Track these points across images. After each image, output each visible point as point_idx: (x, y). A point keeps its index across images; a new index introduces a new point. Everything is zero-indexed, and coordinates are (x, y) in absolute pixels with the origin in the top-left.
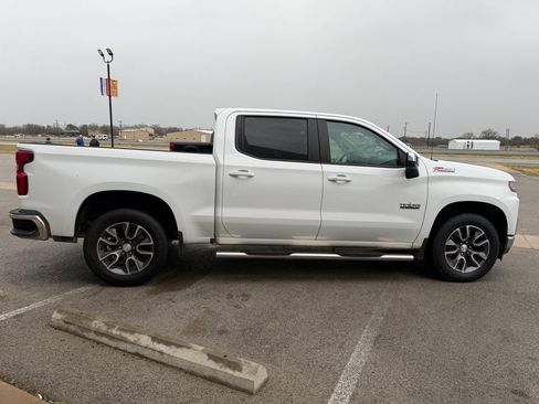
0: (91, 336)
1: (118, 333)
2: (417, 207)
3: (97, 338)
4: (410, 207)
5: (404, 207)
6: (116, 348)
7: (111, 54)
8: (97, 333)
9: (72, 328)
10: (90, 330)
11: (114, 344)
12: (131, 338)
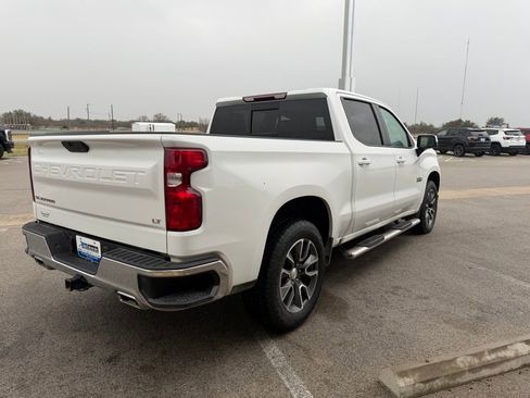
0: (468, 377)
1: (493, 356)
2: (421, 180)
3: (475, 376)
5: (418, 180)
6: (502, 374)
8: (473, 370)
9: (438, 383)
10: (462, 373)
11: (497, 370)
12: (509, 353)
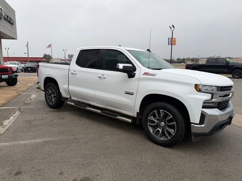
2: (132, 94)
4: (129, 94)
5: (127, 93)
7: (174, 27)
